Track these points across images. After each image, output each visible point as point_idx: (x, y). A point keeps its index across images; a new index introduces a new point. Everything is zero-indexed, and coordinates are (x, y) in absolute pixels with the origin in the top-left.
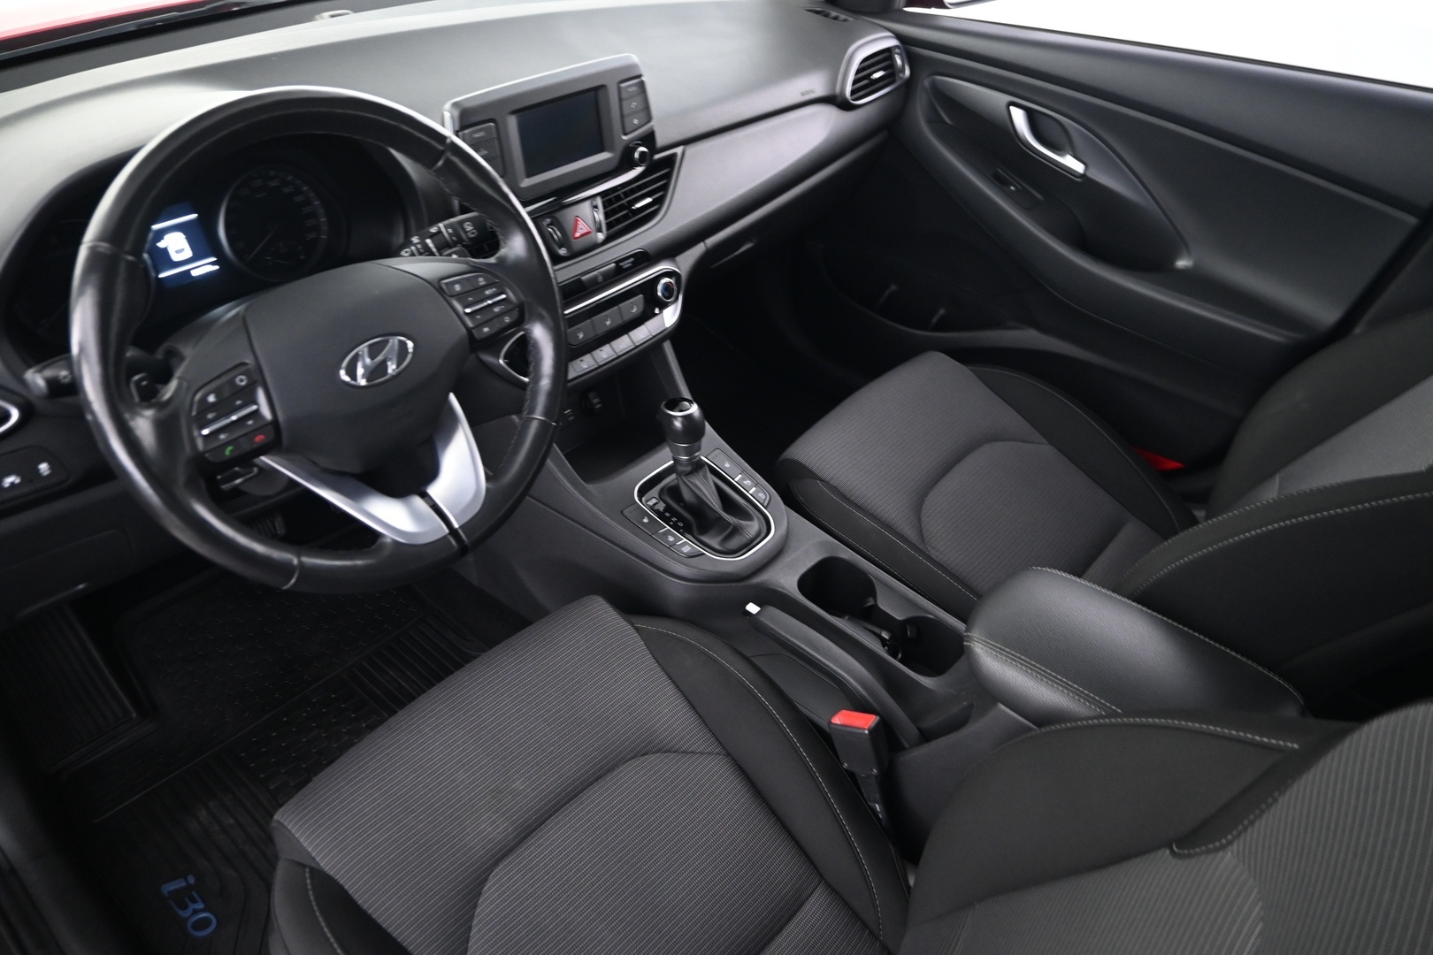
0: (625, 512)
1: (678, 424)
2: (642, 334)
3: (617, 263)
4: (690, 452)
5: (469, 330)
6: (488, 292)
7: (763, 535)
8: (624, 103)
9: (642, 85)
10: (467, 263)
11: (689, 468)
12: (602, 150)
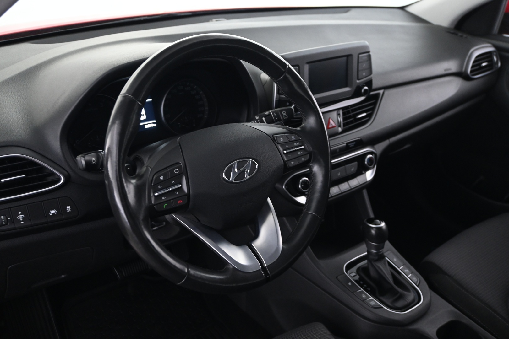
0: (339, 277)
1: (373, 232)
2: (355, 183)
3: (347, 144)
4: (378, 248)
5: (285, 162)
6: (295, 144)
7: (416, 302)
8: (360, 64)
9: (369, 56)
10: (286, 129)
11: (376, 258)
12: (346, 86)
